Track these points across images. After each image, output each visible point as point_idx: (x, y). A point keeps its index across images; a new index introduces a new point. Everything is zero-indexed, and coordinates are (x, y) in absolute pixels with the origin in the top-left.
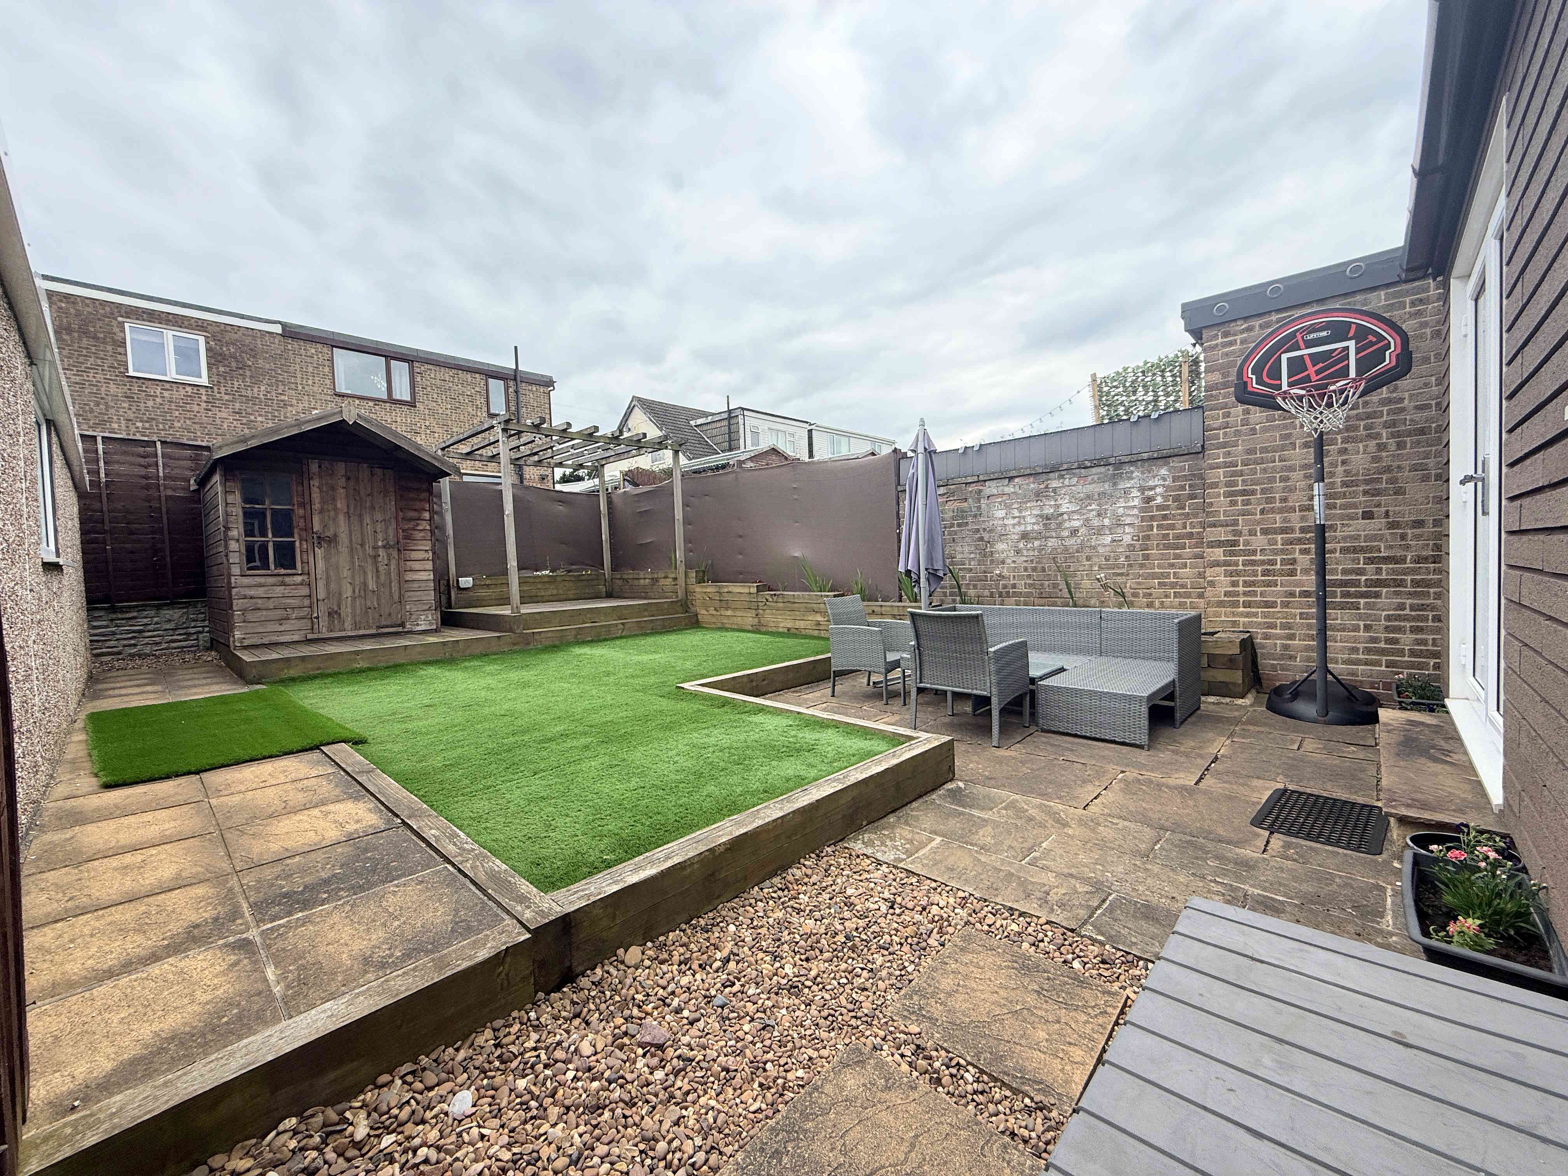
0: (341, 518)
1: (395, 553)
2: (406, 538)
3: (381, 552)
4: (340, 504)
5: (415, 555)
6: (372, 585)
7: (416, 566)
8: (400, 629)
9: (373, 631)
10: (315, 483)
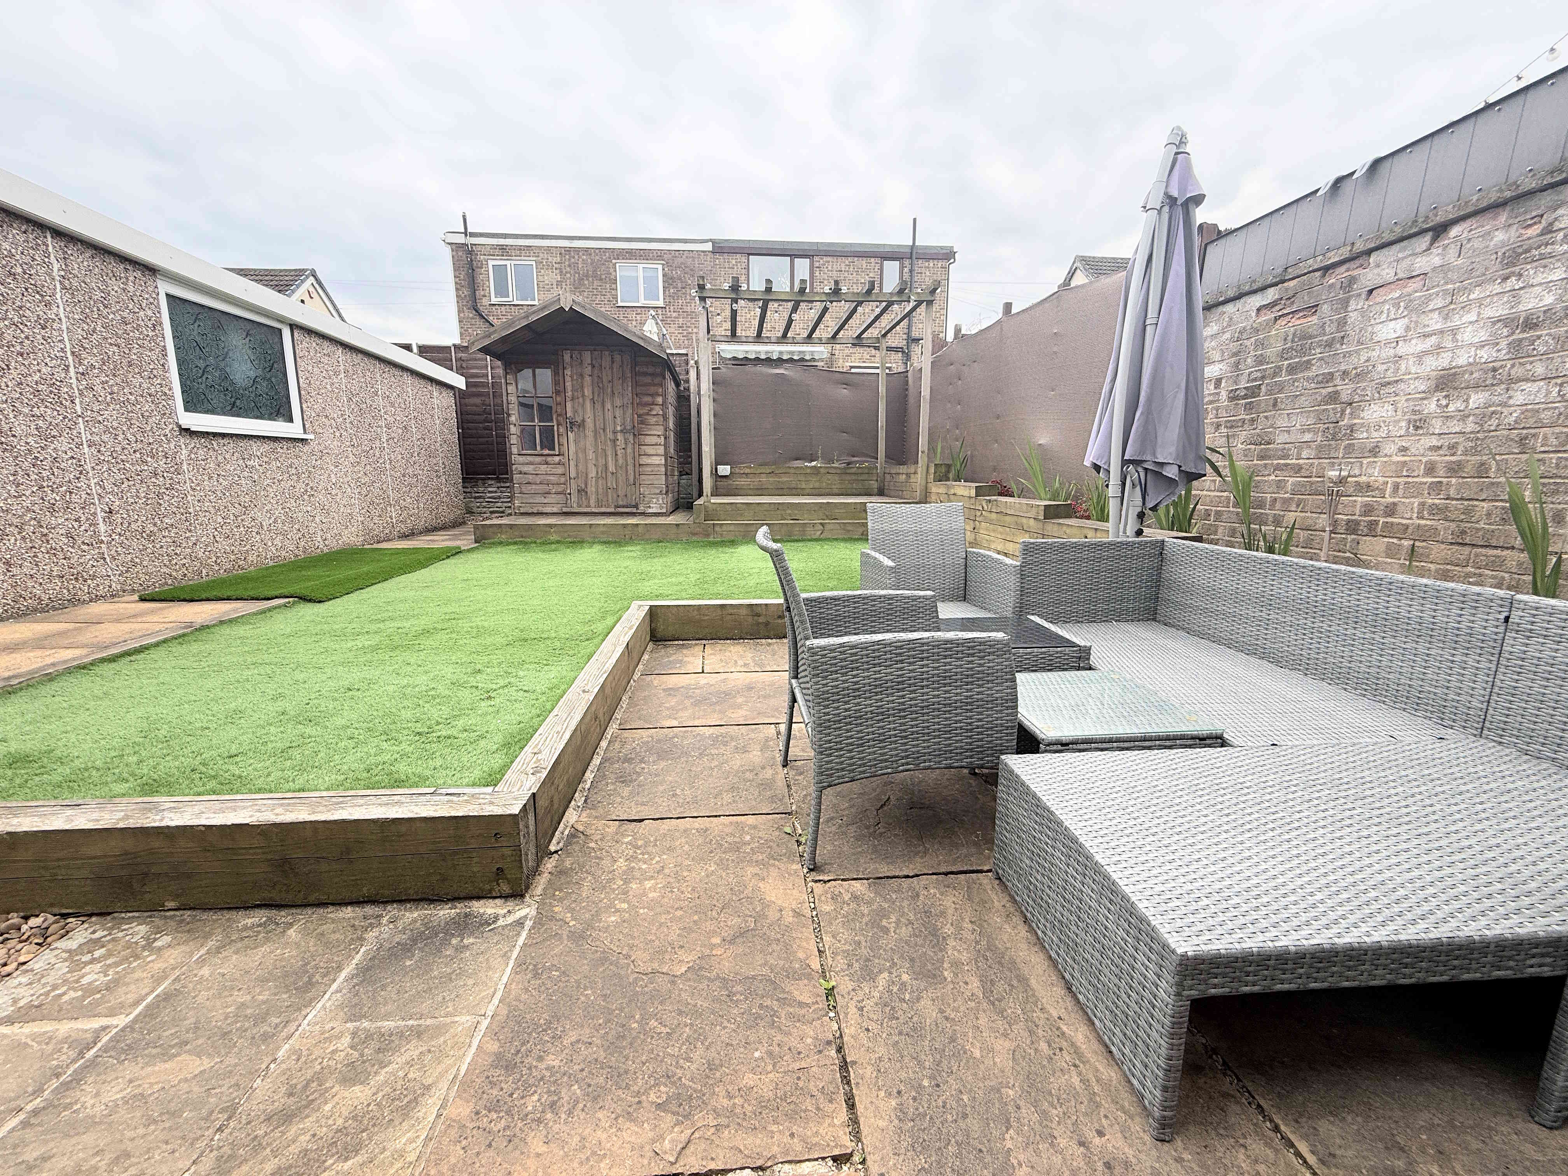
0: (588, 404)
1: (631, 438)
2: (642, 422)
3: (620, 436)
4: (587, 392)
5: (649, 440)
6: (611, 468)
7: (650, 450)
8: (634, 510)
9: (612, 510)
10: (568, 372)
